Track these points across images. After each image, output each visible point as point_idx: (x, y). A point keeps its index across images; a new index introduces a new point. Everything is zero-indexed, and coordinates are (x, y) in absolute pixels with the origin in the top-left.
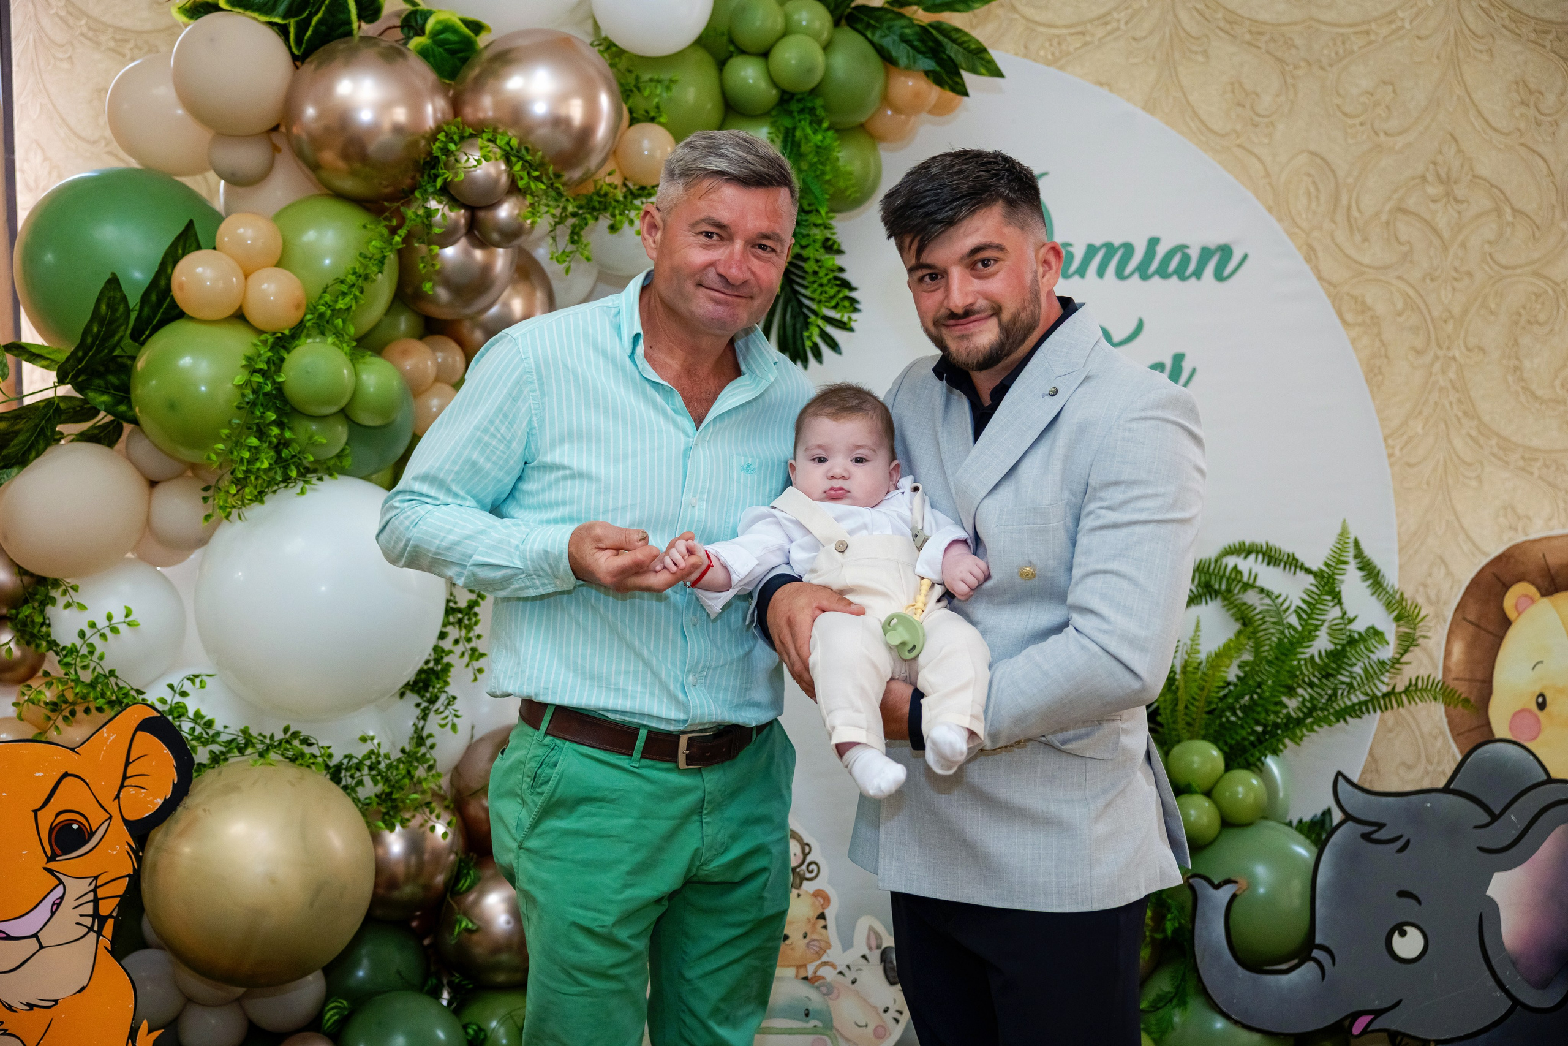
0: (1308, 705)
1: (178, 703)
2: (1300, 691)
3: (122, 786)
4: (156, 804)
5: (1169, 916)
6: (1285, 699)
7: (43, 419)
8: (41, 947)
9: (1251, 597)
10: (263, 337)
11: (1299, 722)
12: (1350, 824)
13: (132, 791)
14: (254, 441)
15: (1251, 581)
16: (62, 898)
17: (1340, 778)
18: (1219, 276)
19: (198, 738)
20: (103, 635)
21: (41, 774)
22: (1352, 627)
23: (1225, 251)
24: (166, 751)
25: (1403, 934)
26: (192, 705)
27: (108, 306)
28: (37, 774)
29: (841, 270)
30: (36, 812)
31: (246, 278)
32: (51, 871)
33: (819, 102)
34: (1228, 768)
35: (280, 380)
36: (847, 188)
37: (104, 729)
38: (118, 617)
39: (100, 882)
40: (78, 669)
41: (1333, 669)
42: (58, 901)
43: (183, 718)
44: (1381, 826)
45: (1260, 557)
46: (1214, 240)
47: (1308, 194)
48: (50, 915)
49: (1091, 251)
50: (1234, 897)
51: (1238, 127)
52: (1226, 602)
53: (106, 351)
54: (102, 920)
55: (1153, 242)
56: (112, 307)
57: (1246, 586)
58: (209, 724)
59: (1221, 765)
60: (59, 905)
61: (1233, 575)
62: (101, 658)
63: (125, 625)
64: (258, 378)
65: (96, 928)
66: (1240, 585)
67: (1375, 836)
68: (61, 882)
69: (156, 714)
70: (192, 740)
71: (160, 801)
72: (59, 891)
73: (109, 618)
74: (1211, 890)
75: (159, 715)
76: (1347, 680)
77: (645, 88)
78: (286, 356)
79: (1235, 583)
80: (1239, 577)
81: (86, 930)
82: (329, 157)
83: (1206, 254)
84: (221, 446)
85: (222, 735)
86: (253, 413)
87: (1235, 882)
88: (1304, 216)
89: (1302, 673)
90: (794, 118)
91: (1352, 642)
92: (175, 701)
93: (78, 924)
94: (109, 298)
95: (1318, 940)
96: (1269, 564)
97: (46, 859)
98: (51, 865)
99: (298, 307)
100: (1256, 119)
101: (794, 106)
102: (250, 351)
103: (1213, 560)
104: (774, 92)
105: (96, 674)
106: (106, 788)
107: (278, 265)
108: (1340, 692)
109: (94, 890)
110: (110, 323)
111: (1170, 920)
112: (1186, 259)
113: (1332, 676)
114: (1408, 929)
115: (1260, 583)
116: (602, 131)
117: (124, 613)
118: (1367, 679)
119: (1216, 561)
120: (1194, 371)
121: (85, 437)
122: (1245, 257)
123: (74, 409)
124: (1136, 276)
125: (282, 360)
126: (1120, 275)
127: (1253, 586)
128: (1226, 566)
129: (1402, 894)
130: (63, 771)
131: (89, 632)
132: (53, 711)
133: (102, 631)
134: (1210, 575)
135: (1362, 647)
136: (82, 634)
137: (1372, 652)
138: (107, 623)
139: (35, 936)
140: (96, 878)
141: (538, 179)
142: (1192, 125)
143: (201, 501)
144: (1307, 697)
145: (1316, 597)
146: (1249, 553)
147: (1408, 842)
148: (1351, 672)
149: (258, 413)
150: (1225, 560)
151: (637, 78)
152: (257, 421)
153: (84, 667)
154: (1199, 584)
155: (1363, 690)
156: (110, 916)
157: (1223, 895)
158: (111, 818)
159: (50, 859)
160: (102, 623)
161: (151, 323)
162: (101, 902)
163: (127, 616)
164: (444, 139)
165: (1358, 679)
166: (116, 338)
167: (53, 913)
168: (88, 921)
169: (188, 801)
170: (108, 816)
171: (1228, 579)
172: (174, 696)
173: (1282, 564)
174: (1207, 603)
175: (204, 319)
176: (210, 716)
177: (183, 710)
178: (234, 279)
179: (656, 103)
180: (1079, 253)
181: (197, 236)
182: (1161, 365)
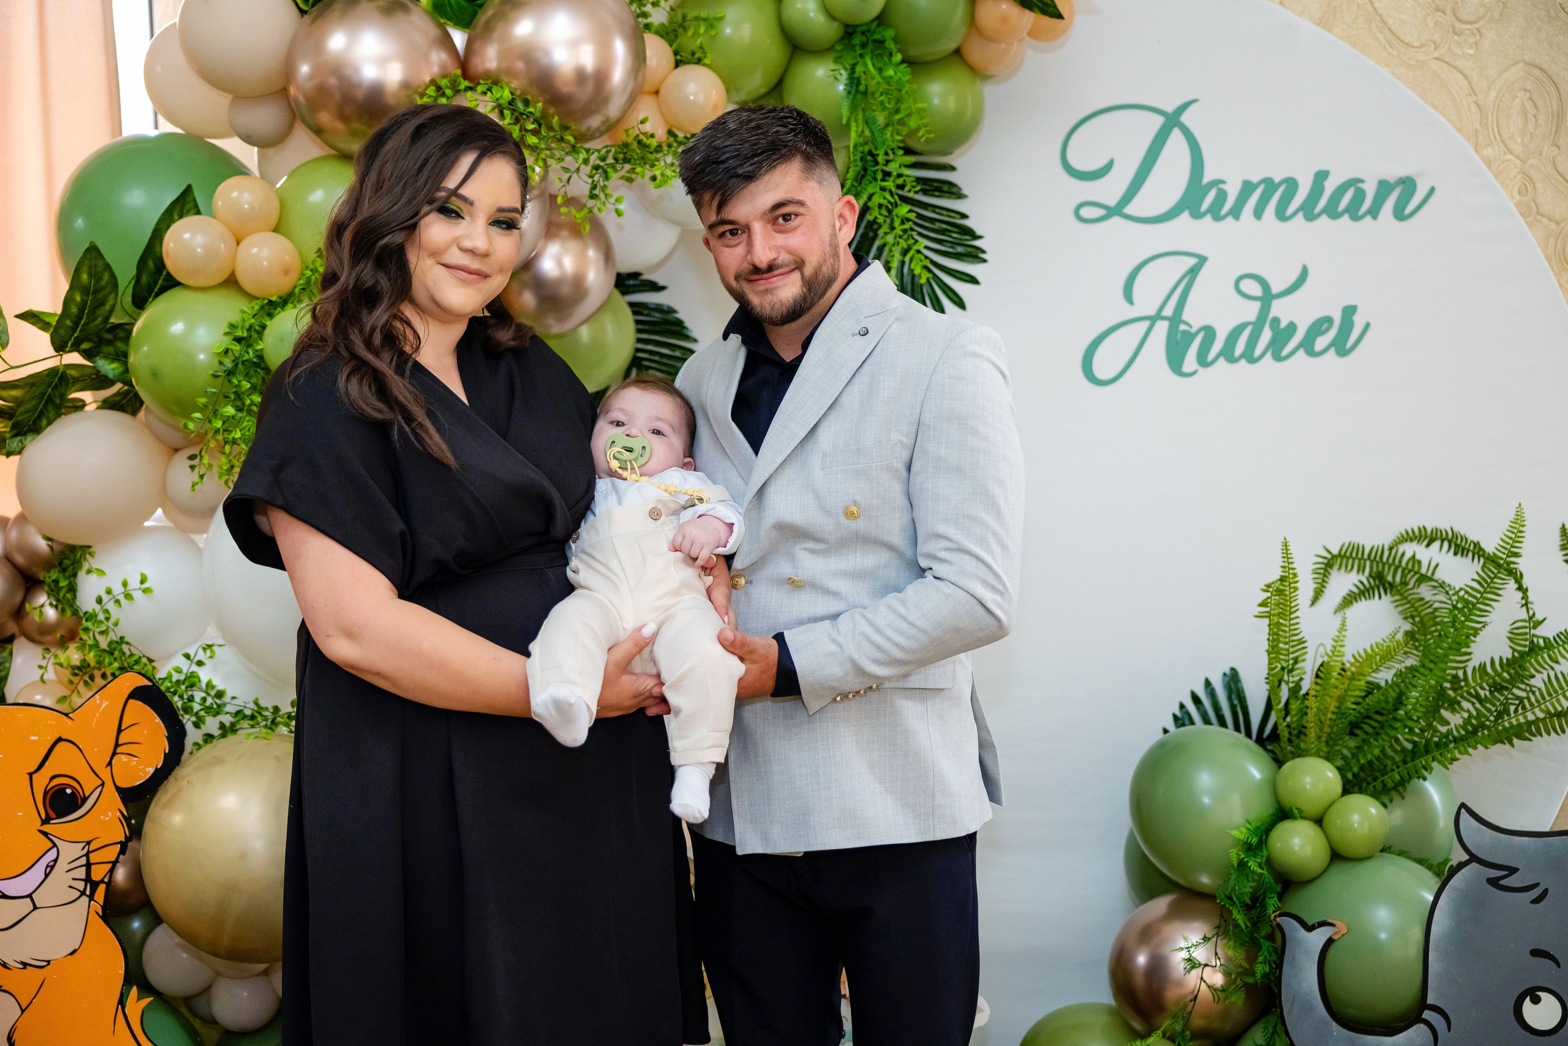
0: (1474, 722)
1: (192, 672)
2: (1466, 705)
3: (114, 753)
4: (148, 773)
5: (1261, 959)
6: (1445, 713)
7: (49, 387)
8: (35, 908)
9: (1425, 592)
10: (253, 304)
11: (1459, 740)
12: (1474, 865)
13: (124, 758)
14: (230, 410)
15: (1429, 574)
16: (56, 861)
17: (1463, 810)
18: (1400, 215)
19: (208, 710)
20: (117, 602)
21: (36, 738)
22: (1541, 631)
23: (1407, 185)
24: (158, 720)
25: (1536, 1000)
26: (204, 675)
27: (90, 274)
28: (32, 738)
29: (964, 216)
30: (31, 775)
31: (238, 244)
32: (45, 834)
33: (889, 34)
34: (1346, 791)
35: (259, 347)
36: (918, 129)
37: (97, 696)
38: (134, 583)
39: (92, 847)
40: (97, 635)
41: (1505, 680)
42: (52, 864)
43: (194, 688)
44: (1513, 871)
45: (1446, 544)
46: (1403, 173)
47: (1524, 112)
48: (43, 876)
49: (1248, 188)
50: (1330, 942)
51: (1436, 38)
52: (1397, 597)
53: (100, 320)
54: (95, 885)
55: (1321, 176)
56: (95, 276)
57: (1423, 579)
58: (220, 695)
59: (1338, 787)
60: (52, 867)
61: (1410, 566)
62: (116, 624)
63: (140, 592)
64: (237, 347)
65: (88, 892)
66: (1417, 576)
67: (1503, 882)
68: (55, 845)
69: (147, 683)
70: (201, 710)
71: (151, 770)
72: (52, 854)
73: (125, 584)
74: (1302, 932)
75: (150, 684)
76: (1523, 694)
77: (689, 28)
78: (268, 323)
79: (1412, 573)
80: (1416, 569)
81: (79, 894)
82: (325, 118)
83: (1384, 188)
84: (198, 415)
85: (228, 706)
86: (229, 381)
87: (1333, 925)
88: (1519, 140)
89: (1467, 685)
90: (855, 51)
91: (1534, 649)
92: (191, 670)
93: (70, 887)
94: (90, 267)
95: (1430, 1000)
96: (1456, 554)
97: (40, 822)
98: (46, 828)
99: (286, 272)
100: (1459, 26)
101: (857, 40)
102: (235, 318)
103: (1386, 547)
104: (836, 24)
105: (109, 640)
106: (99, 754)
107: (276, 230)
108: (1512, 708)
109: (87, 855)
110: (96, 292)
111: (1261, 963)
112: (1360, 195)
113: (1507, 689)
114: (1543, 995)
115: (1439, 575)
116: (618, 74)
117: (139, 578)
118: (1550, 695)
119: (1391, 549)
120: (1367, 326)
121: (109, 405)
122: (1432, 190)
123: (89, 376)
124: (1300, 216)
125: (264, 327)
126: (1282, 215)
127: (1431, 579)
128: (1403, 554)
129: (1536, 953)
130: (56, 736)
131: (105, 598)
132: (75, 675)
133: (117, 598)
134: (1384, 564)
135: (1545, 655)
136: (99, 601)
137: (1557, 662)
138: (123, 590)
139: (30, 896)
140: (89, 843)
141: (535, 132)
142: (1380, 36)
143: (189, 469)
144: (1474, 713)
145: (1479, 596)
146: (1431, 541)
147: (1546, 892)
148: (1530, 686)
149: (235, 381)
150: (1402, 548)
151: (684, 17)
152: (235, 390)
153: (102, 633)
154: (1370, 575)
155: (1543, 706)
156: (102, 881)
157: (1318, 938)
158: (103, 784)
159: (45, 821)
160: (118, 590)
161: (153, 290)
162: (93, 867)
163: (142, 582)
164: (434, 95)
165: (1537, 693)
166: (108, 307)
167: (47, 875)
168: (81, 885)
169: (179, 772)
170: (101, 782)
171: (1404, 569)
172: (191, 665)
173: (1470, 554)
174: (1380, 597)
175: (196, 286)
176: (220, 687)
177: (197, 680)
178: (222, 245)
179: (701, 43)
180: (1233, 191)
181: (194, 200)
182: (1329, 320)
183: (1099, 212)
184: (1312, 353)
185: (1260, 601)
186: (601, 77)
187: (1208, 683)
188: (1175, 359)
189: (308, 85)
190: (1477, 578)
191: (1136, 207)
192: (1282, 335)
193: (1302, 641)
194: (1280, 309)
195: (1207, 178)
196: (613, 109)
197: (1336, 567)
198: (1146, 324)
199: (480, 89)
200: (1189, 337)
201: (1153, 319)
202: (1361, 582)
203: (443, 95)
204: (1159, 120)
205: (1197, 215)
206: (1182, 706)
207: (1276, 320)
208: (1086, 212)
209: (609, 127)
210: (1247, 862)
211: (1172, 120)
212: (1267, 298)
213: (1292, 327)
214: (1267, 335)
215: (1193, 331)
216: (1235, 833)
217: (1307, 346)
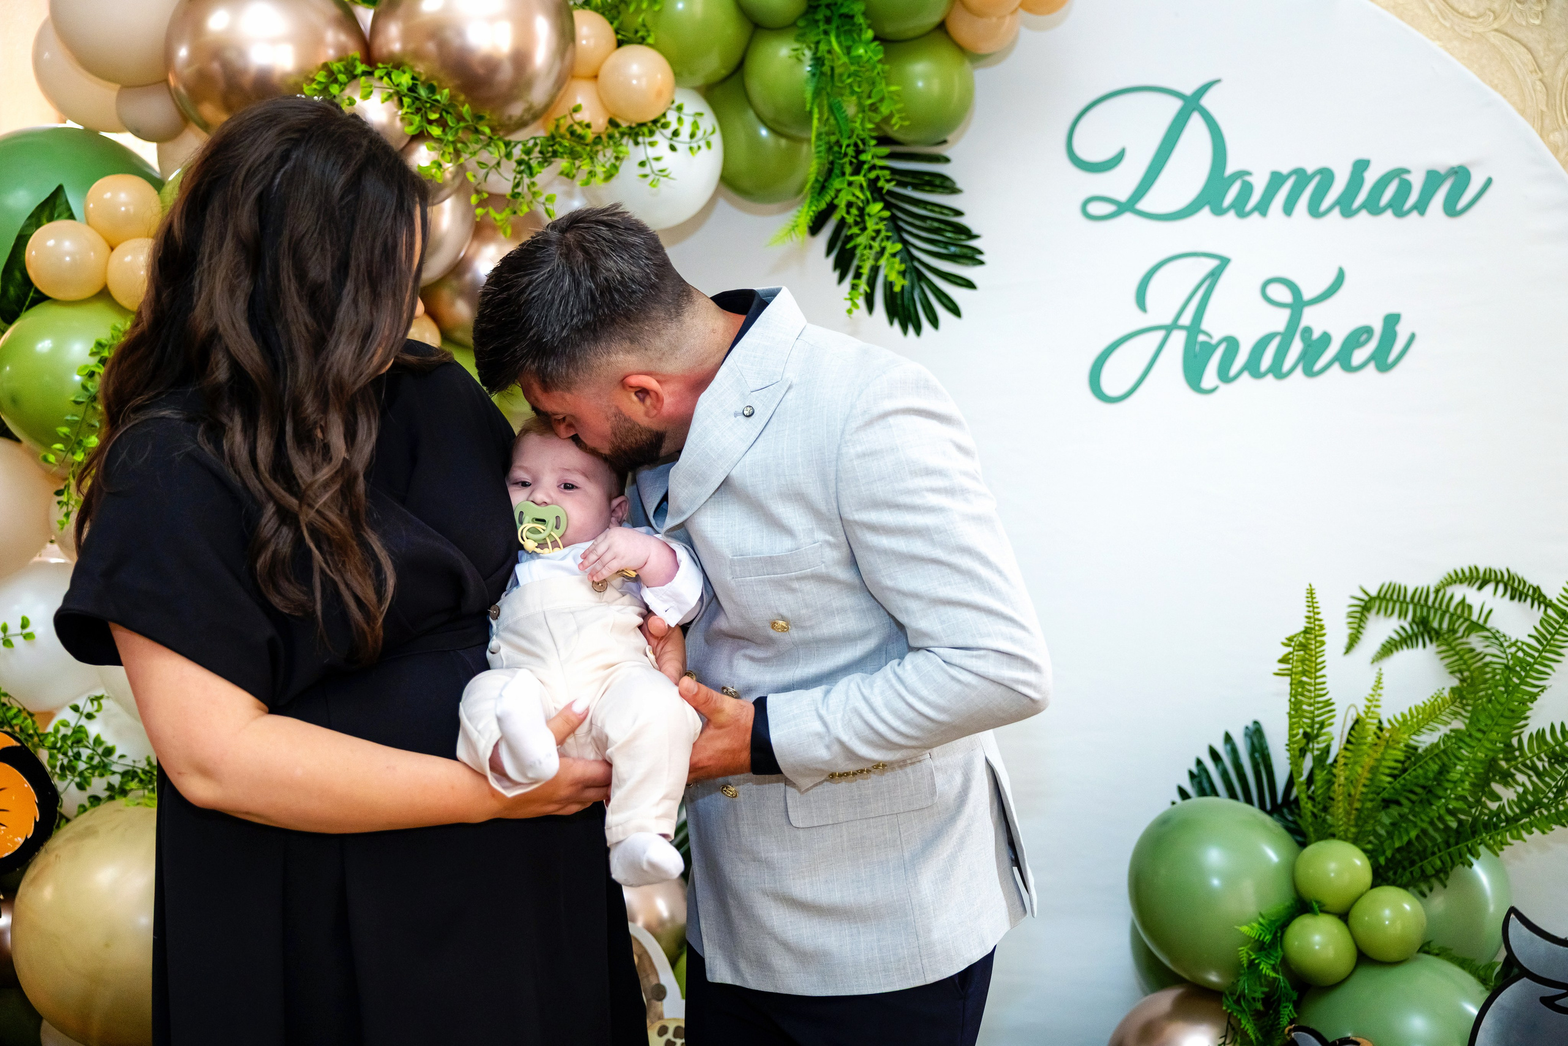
0: (1530, 798)
1: (81, 726)
2: (1520, 778)
4: (15, 843)
6: (1497, 787)
9: (1475, 641)
11: (1512, 821)
12: (1525, 981)
15: (1481, 622)
17: (1513, 916)
18: (1451, 210)
19: (94, 769)
23: (1460, 175)
24: (27, 785)
26: (93, 729)
31: (112, 249)
33: (860, 8)
34: (1374, 885)
38: (15, 628)
43: (81, 745)
45: (1501, 587)
46: (1454, 162)
49: (1276, 180)
52: (1444, 648)
55: (1361, 166)
57: (1475, 627)
58: (109, 752)
59: (1367, 876)
61: (1459, 611)
63: (21, 638)
66: (1467, 624)
67: (1560, 1002)
69: (15, 743)
70: (87, 769)
71: (20, 841)
73: (5, 629)
75: (19, 744)
79: (1461, 620)
80: (1466, 614)
83: (1433, 179)
84: (59, 446)
87: (1357, 1043)
89: (1522, 754)
90: (818, 27)
92: (80, 723)
96: (1512, 598)
101: (822, 14)
102: (105, 336)
103: (1432, 590)
112: (1405, 188)
115: (1493, 623)
116: (542, 54)
117: (20, 622)
119: (1437, 591)
120: (1412, 337)
122: (1489, 182)
124: (1336, 211)
126: (1315, 211)
127: (1483, 628)
128: (1452, 598)
134: (1429, 608)
141: (440, 123)
142: (1431, 5)
144: (1530, 787)
145: (1536, 654)
146: (1484, 584)
150: (1450, 591)
154: (1413, 620)
163: (24, 626)
164: (323, 80)
171: (1452, 615)
172: (79, 719)
173: (1529, 600)
174: (1424, 645)
175: (64, 299)
176: (110, 744)
177: (84, 736)
178: (92, 254)
179: (643, 20)
180: (1259, 183)
181: (67, 201)
182: (1368, 331)
183: (1109, 208)
184: (1348, 368)
185: (1280, 656)
186: (521, 59)
187: (1228, 738)
188: (1193, 375)
189: (188, 72)
190: (1535, 633)
191: (1151, 202)
192: (1315, 346)
193: (1328, 703)
194: (1314, 319)
195: (1230, 169)
196: (538, 95)
197: (1374, 611)
198: (1159, 335)
199: (377, 73)
200: (1209, 349)
201: (1169, 329)
202: (1403, 628)
203: (336, 81)
204: (1176, 104)
205: (1219, 211)
206: (1199, 762)
207: (1308, 331)
208: (1095, 209)
209: (535, 115)
210: (1259, 964)
211: (1192, 104)
212: (1298, 305)
213: (1326, 339)
214: (1297, 347)
215: (1214, 341)
216: (1245, 929)
217: (1343, 359)
